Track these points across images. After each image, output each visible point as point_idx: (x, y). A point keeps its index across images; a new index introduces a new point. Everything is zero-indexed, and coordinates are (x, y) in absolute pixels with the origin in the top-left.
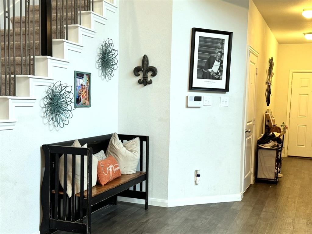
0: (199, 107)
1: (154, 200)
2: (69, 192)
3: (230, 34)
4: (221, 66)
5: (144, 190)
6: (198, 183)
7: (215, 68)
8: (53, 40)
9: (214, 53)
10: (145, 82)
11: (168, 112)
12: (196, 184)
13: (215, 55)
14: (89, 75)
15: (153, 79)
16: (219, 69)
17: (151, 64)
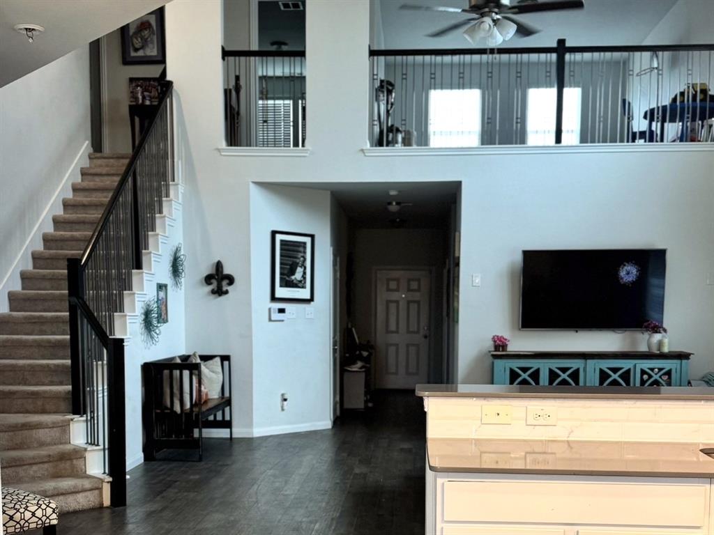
0: (283, 321)
1: (238, 431)
2: (177, 408)
3: (312, 237)
4: (305, 273)
5: (227, 418)
6: (285, 408)
7: (298, 276)
8: (144, 251)
9: (296, 258)
10: (219, 292)
11: (249, 327)
12: (283, 410)
13: (298, 261)
14: (166, 286)
15: (229, 288)
16: (303, 276)
17: (226, 271)
